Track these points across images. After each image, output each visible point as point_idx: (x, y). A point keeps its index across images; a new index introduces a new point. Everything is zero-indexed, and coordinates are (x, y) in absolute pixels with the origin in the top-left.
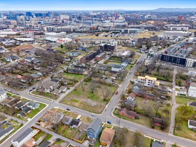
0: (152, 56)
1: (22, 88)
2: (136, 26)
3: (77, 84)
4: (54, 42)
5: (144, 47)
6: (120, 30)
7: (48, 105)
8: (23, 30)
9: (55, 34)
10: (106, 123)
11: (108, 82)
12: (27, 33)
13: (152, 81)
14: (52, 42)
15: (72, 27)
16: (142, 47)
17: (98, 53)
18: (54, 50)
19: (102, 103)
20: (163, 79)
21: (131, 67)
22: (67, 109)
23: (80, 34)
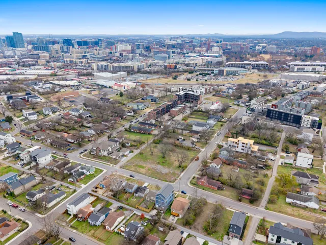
0: (253, 110)
1: (69, 149)
2: (238, 63)
3: (144, 146)
4: (110, 87)
5: (245, 97)
6: (212, 70)
7: (105, 171)
8: (60, 68)
9: (109, 75)
10: (180, 193)
11: (187, 145)
12: (67, 73)
13: (247, 144)
14: (106, 87)
15: (136, 65)
16: (242, 98)
17: (175, 104)
18: (111, 100)
19: (176, 171)
20: (265, 142)
21: (222, 125)
22: (131, 176)
23: (148, 75)
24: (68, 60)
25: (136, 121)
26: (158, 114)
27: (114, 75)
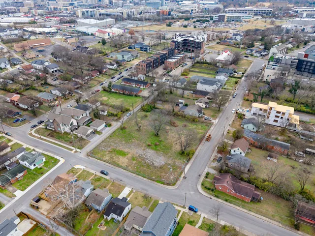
0: (278, 61)
1: (17, 121)
2: (239, 9)
3: (125, 118)
4: (92, 35)
5: (258, 45)
6: (210, 17)
7: (62, 161)
8: (42, 15)
9: (93, 21)
10: (187, 210)
11: (191, 113)
12: (48, 20)
13: (284, 114)
14: (88, 35)
15: (125, 11)
16: (253, 46)
17: (171, 54)
18: (88, 49)
20: (304, 109)
21: (236, 83)
23: (139, 23)
24: (52, 7)
25: (119, 76)
26: (149, 67)
27: (99, 22)
